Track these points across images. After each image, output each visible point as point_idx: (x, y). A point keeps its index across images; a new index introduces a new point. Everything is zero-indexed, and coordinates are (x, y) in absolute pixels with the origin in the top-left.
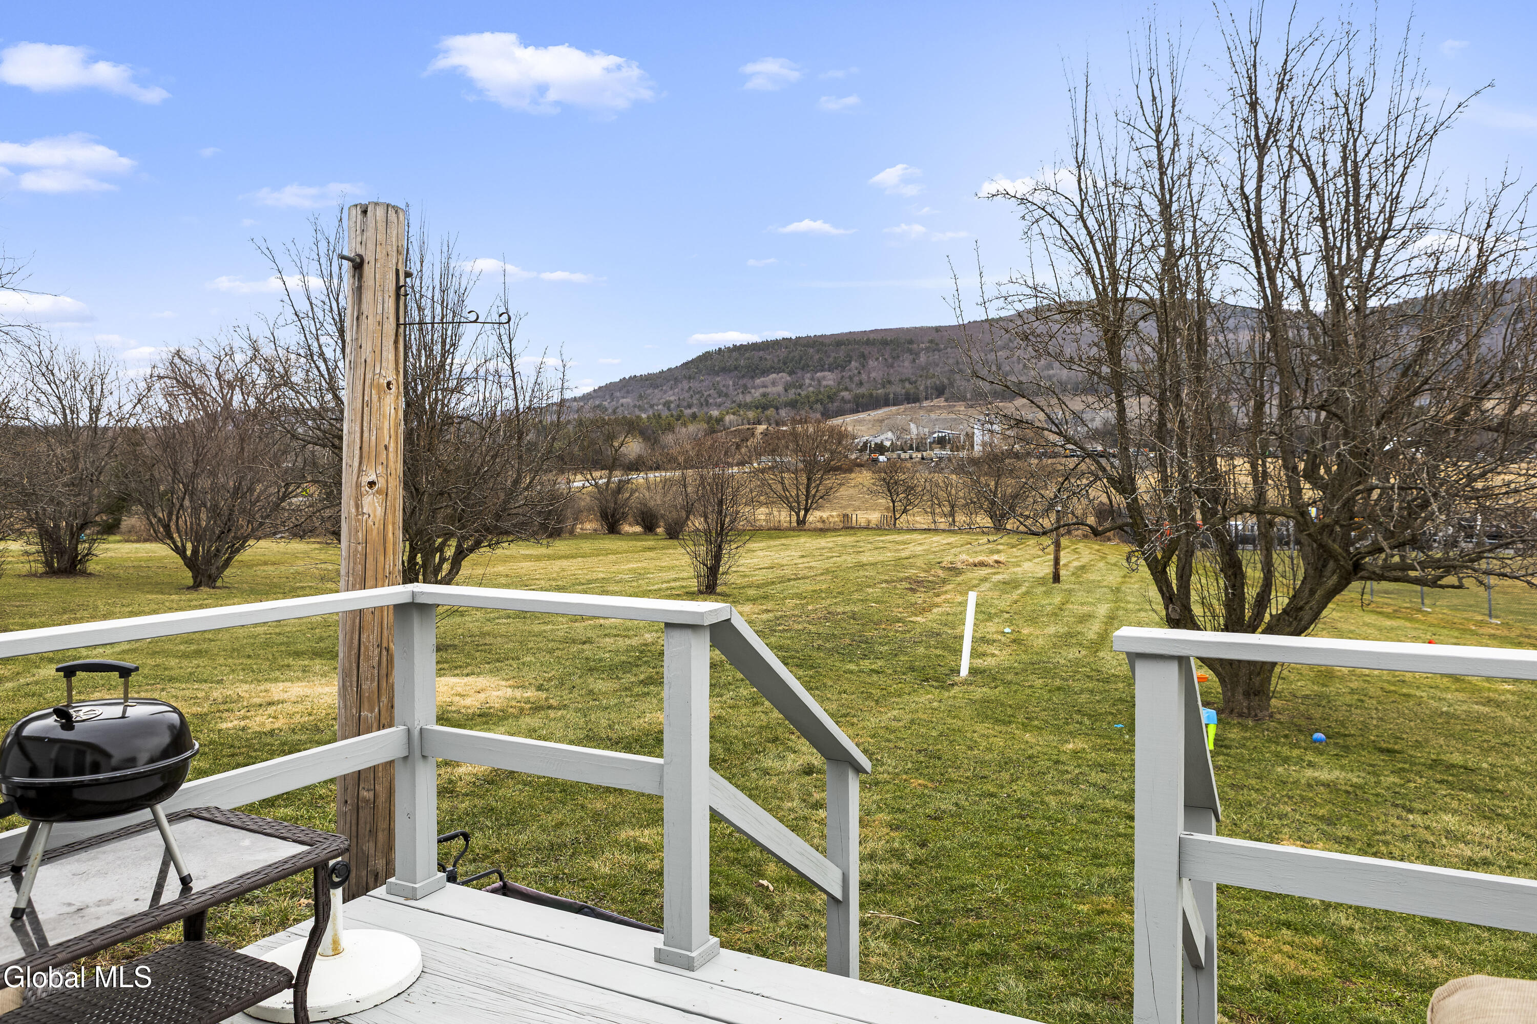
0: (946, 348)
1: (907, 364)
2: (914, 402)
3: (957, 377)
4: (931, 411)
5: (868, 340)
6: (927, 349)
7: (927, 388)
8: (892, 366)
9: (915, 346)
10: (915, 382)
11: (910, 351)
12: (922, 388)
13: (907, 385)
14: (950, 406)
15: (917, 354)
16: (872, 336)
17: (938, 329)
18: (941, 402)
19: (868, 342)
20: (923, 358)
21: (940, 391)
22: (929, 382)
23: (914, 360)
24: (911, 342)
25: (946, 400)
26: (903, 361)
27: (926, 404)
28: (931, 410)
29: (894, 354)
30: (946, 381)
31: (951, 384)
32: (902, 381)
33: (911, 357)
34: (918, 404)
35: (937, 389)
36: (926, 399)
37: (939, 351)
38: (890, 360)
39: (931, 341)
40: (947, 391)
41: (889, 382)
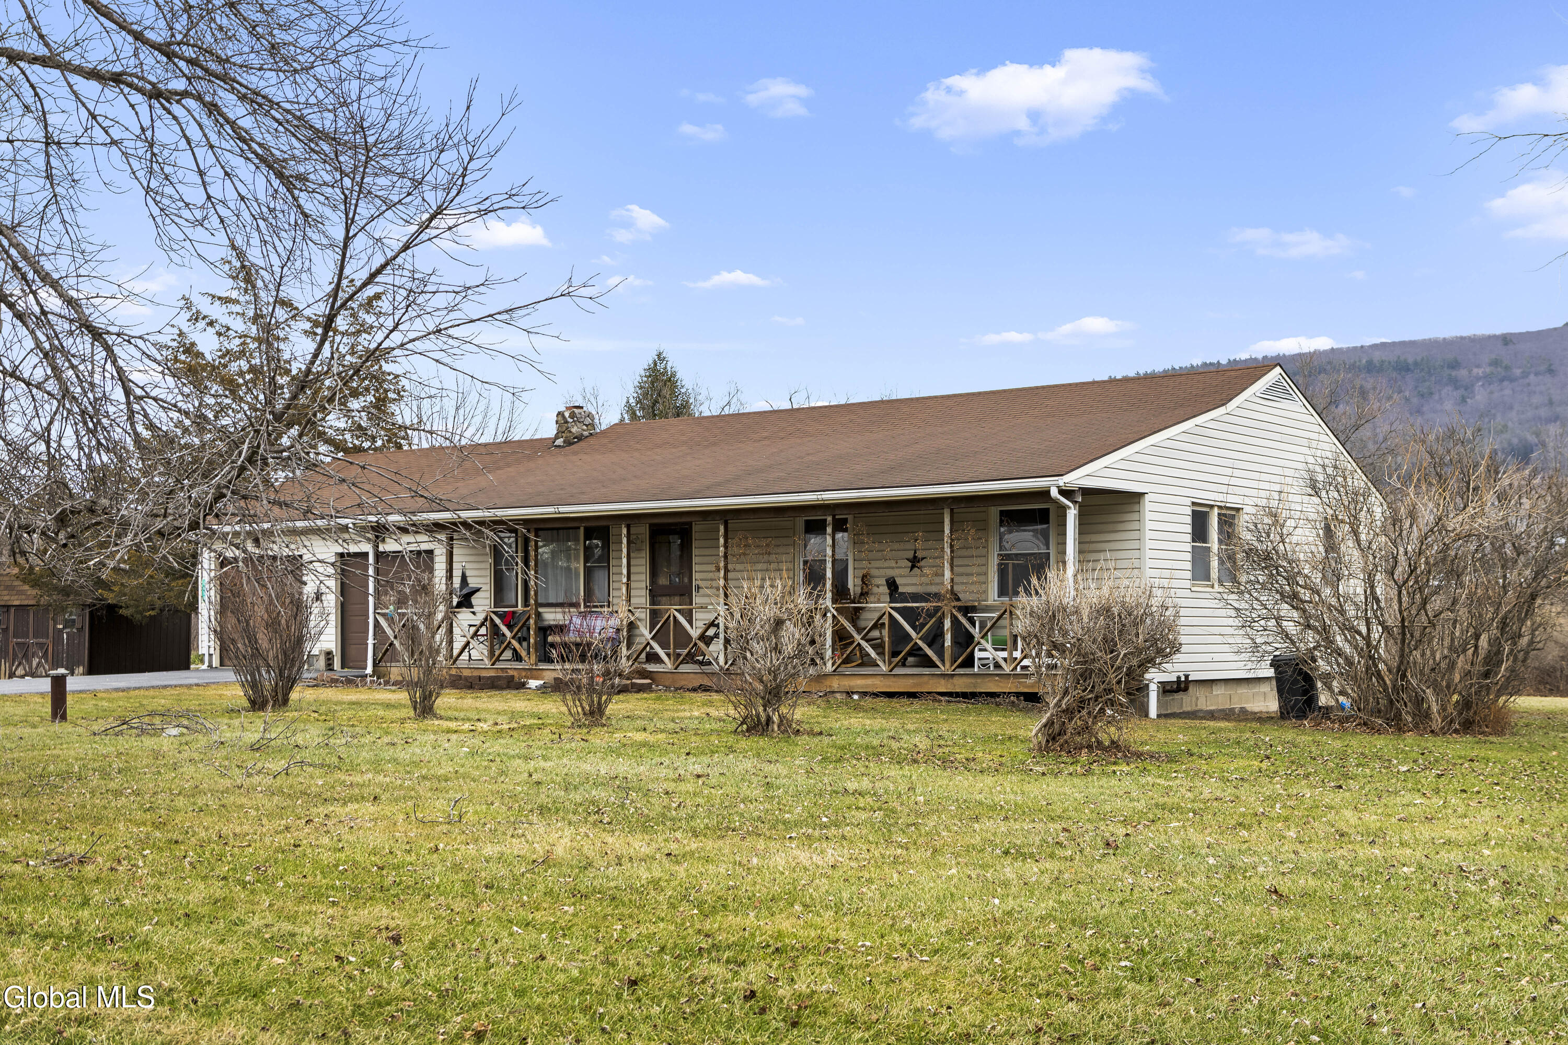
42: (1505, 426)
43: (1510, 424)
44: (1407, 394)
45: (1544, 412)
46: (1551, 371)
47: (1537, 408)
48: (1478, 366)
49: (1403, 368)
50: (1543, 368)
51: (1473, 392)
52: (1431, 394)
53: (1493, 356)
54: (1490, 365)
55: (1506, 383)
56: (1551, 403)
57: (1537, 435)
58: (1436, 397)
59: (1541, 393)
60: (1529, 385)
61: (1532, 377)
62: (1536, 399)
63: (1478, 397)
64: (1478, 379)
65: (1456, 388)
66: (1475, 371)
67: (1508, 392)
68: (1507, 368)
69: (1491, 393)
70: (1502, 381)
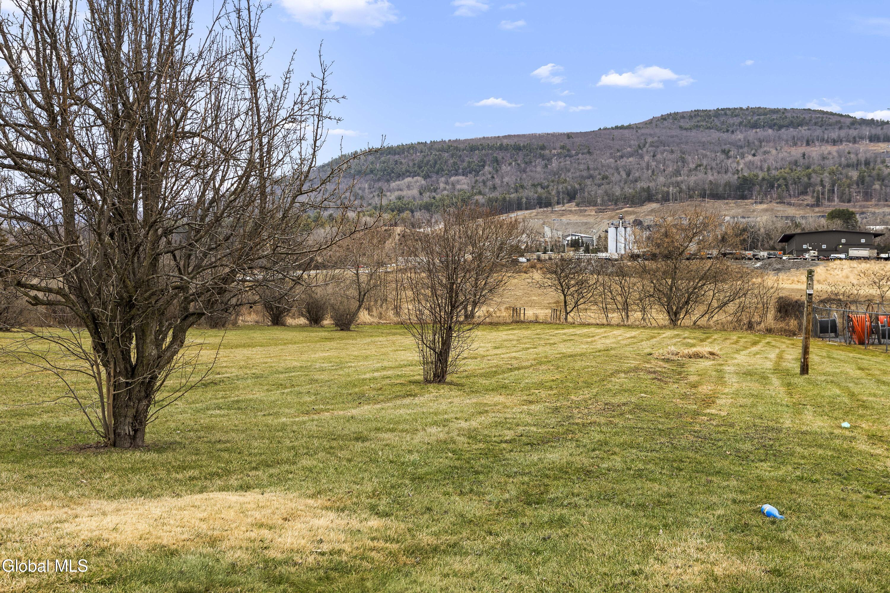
0: (577, 154)
1: (539, 169)
2: (546, 206)
3: (588, 182)
4: (562, 215)
5: (501, 145)
6: (559, 155)
7: (558, 192)
8: (524, 171)
9: (547, 152)
10: (548, 187)
11: (543, 157)
12: (554, 193)
13: (539, 190)
14: (581, 211)
15: (549, 160)
16: (505, 142)
17: (569, 136)
18: (572, 206)
19: (501, 148)
20: (555, 164)
21: (571, 196)
22: (560, 187)
23: (546, 166)
24: (543, 148)
25: (578, 205)
26: (535, 166)
27: (557, 208)
28: (563, 213)
29: (527, 160)
30: (577, 186)
31: (582, 190)
32: (534, 185)
33: (543, 163)
34: (549, 209)
35: (568, 194)
36: (558, 203)
37: (571, 156)
38: (523, 166)
39: (563, 147)
40: (578, 196)
41: (522, 187)
42: (565, 180)
43: (568, 179)
44: (519, 162)
45: (585, 173)
46: (589, 153)
47: (581, 171)
48: (555, 149)
49: (518, 148)
50: (586, 151)
51: (551, 162)
52: (531, 162)
53: (562, 144)
54: (561, 148)
55: (567, 158)
56: (588, 168)
57: (580, 184)
58: (533, 164)
59: (584, 163)
60: (578, 159)
61: (580, 155)
62: (582, 167)
63: (554, 165)
64: (555, 155)
65: (543, 160)
66: (553, 151)
67: (568, 162)
68: (568, 150)
69: (560, 163)
70: (566, 157)
